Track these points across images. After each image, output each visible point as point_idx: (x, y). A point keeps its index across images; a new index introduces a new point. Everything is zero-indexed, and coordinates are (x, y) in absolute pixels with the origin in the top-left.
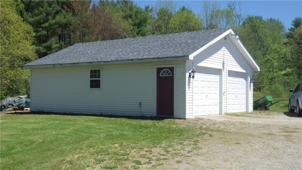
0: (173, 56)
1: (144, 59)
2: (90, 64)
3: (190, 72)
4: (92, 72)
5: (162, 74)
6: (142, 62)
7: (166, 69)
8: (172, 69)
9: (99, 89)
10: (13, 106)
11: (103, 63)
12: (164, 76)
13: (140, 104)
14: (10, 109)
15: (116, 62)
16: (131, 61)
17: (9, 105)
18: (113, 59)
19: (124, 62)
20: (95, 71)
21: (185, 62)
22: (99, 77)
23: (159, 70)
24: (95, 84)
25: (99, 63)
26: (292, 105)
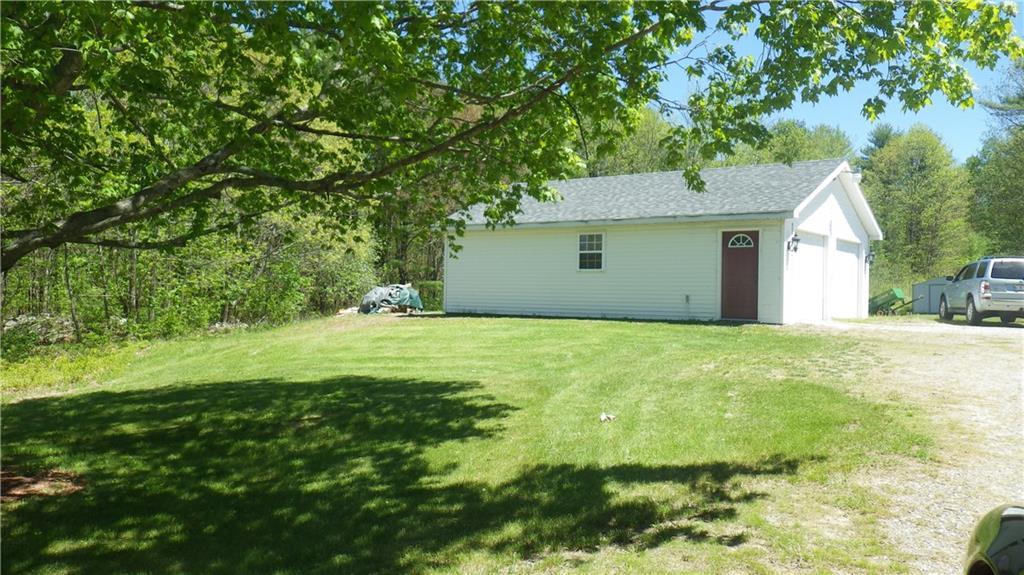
0: (761, 210)
1: (700, 216)
2: (584, 224)
3: (790, 239)
4: (582, 238)
5: (733, 243)
6: (693, 222)
7: (741, 235)
8: (755, 235)
9: (599, 270)
10: (389, 303)
11: (612, 223)
12: (738, 246)
13: (687, 298)
14: (386, 309)
15: (640, 222)
16: (672, 220)
17: (382, 301)
18: (632, 215)
19: (656, 220)
20: (591, 237)
21: (782, 221)
22: (599, 247)
23: (726, 236)
24: (590, 261)
25: (601, 223)
26: (949, 306)
